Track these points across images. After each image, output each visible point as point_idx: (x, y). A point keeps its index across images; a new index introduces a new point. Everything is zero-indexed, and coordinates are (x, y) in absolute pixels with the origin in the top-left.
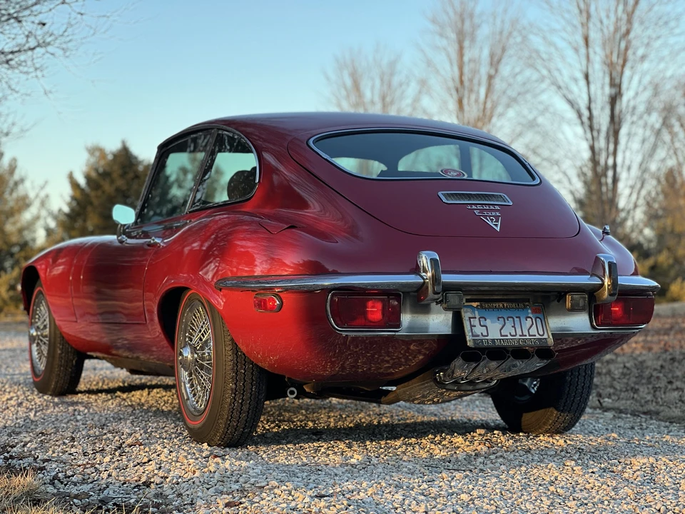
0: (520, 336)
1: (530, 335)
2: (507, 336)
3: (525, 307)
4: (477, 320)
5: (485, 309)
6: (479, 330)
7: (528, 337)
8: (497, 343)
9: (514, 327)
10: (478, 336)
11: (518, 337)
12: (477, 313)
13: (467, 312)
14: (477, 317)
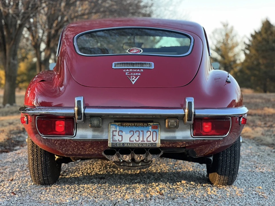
0: (141, 141)
1: (147, 141)
2: (133, 141)
3: (148, 125)
4: (117, 132)
5: (123, 126)
6: (117, 138)
7: (146, 142)
8: (126, 145)
9: (139, 136)
10: (116, 141)
11: (140, 142)
12: (118, 128)
13: (112, 128)
14: (118, 130)
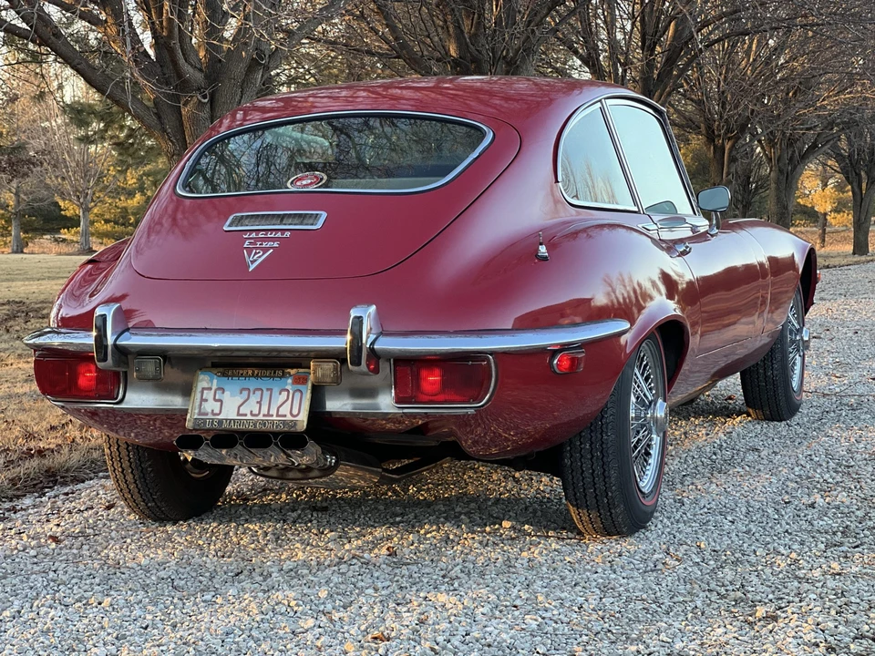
0: (264, 415)
1: (278, 415)
2: (246, 415)
3: (283, 376)
4: (213, 391)
5: (228, 376)
6: (211, 406)
7: (274, 418)
8: (225, 425)
9: (260, 403)
10: (207, 414)
11: (261, 417)
12: (215, 381)
13: (202, 380)
14: (214, 387)
